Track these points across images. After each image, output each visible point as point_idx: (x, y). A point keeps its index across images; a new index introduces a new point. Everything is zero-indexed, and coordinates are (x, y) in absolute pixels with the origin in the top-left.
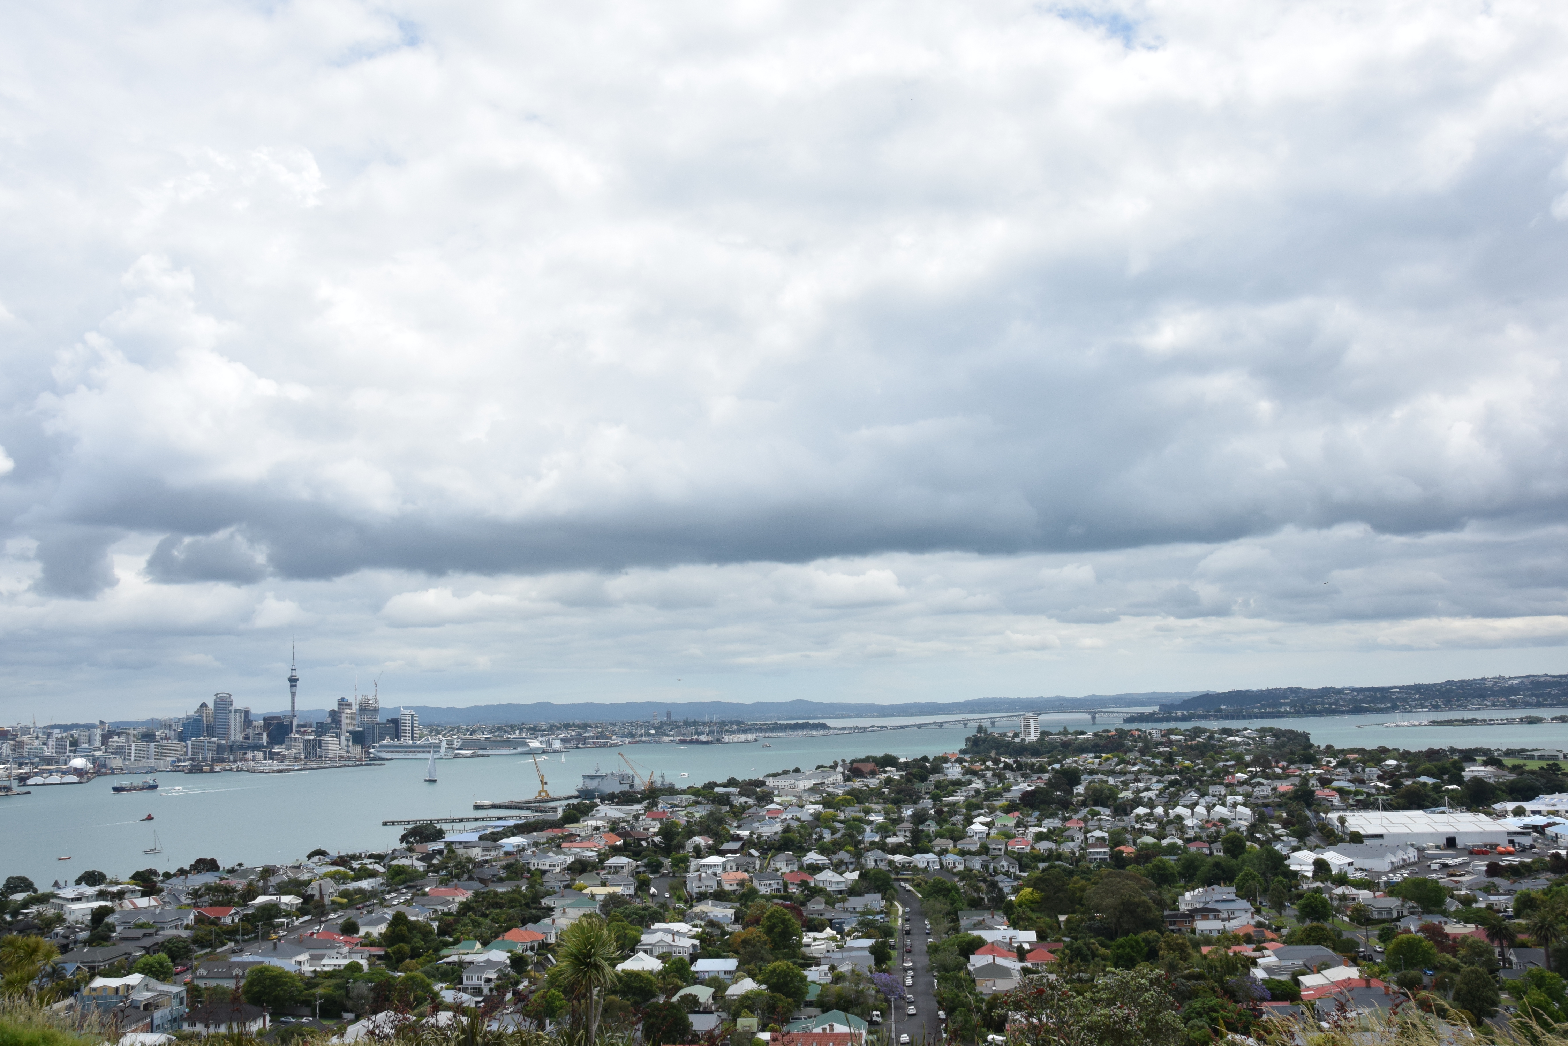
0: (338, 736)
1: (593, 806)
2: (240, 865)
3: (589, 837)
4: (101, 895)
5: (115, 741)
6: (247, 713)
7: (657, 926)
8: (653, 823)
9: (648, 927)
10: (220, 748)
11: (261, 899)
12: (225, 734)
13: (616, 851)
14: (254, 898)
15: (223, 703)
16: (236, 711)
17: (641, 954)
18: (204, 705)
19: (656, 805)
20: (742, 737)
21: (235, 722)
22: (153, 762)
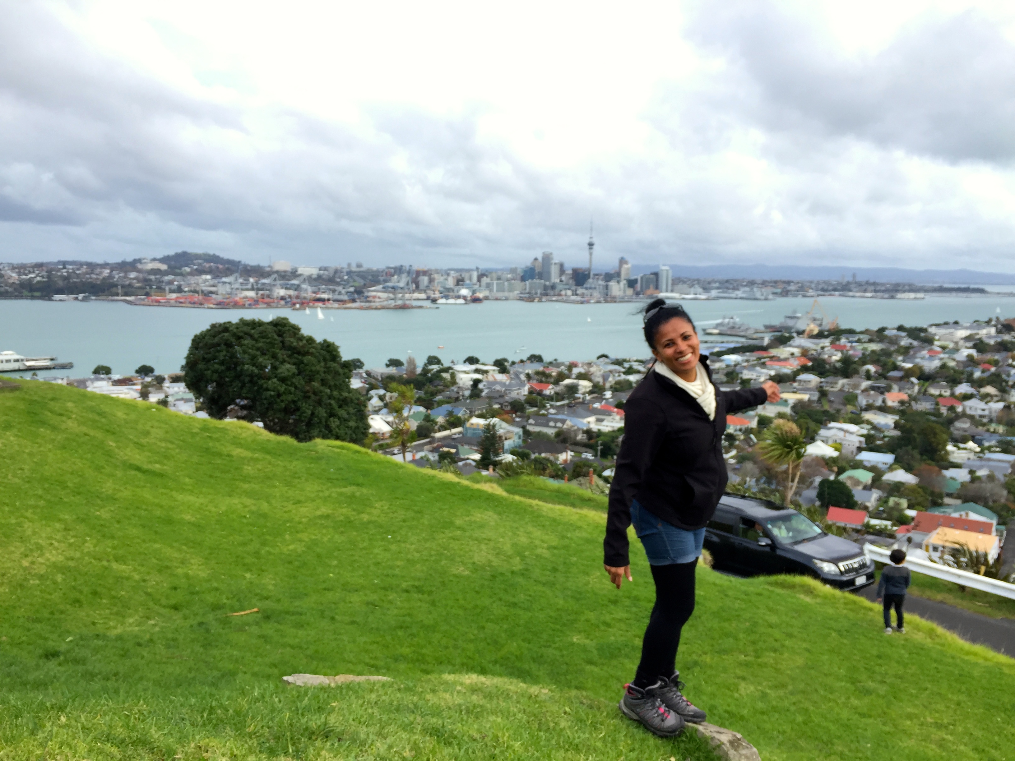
0: (618, 282)
1: (790, 338)
2: (556, 360)
3: (786, 360)
4: (477, 371)
5: (485, 280)
6: (562, 265)
7: (832, 424)
8: (836, 353)
9: (826, 425)
10: (545, 288)
11: (567, 381)
12: (549, 279)
13: (805, 369)
14: (563, 381)
15: (547, 258)
16: (555, 264)
17: (819, 443)
18: (536, 259)
19: (839, 340)
20: (912, 295)
21: (554, 271)
22: (506, 294)
